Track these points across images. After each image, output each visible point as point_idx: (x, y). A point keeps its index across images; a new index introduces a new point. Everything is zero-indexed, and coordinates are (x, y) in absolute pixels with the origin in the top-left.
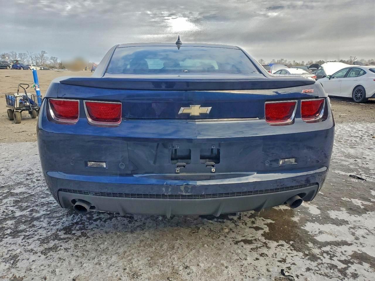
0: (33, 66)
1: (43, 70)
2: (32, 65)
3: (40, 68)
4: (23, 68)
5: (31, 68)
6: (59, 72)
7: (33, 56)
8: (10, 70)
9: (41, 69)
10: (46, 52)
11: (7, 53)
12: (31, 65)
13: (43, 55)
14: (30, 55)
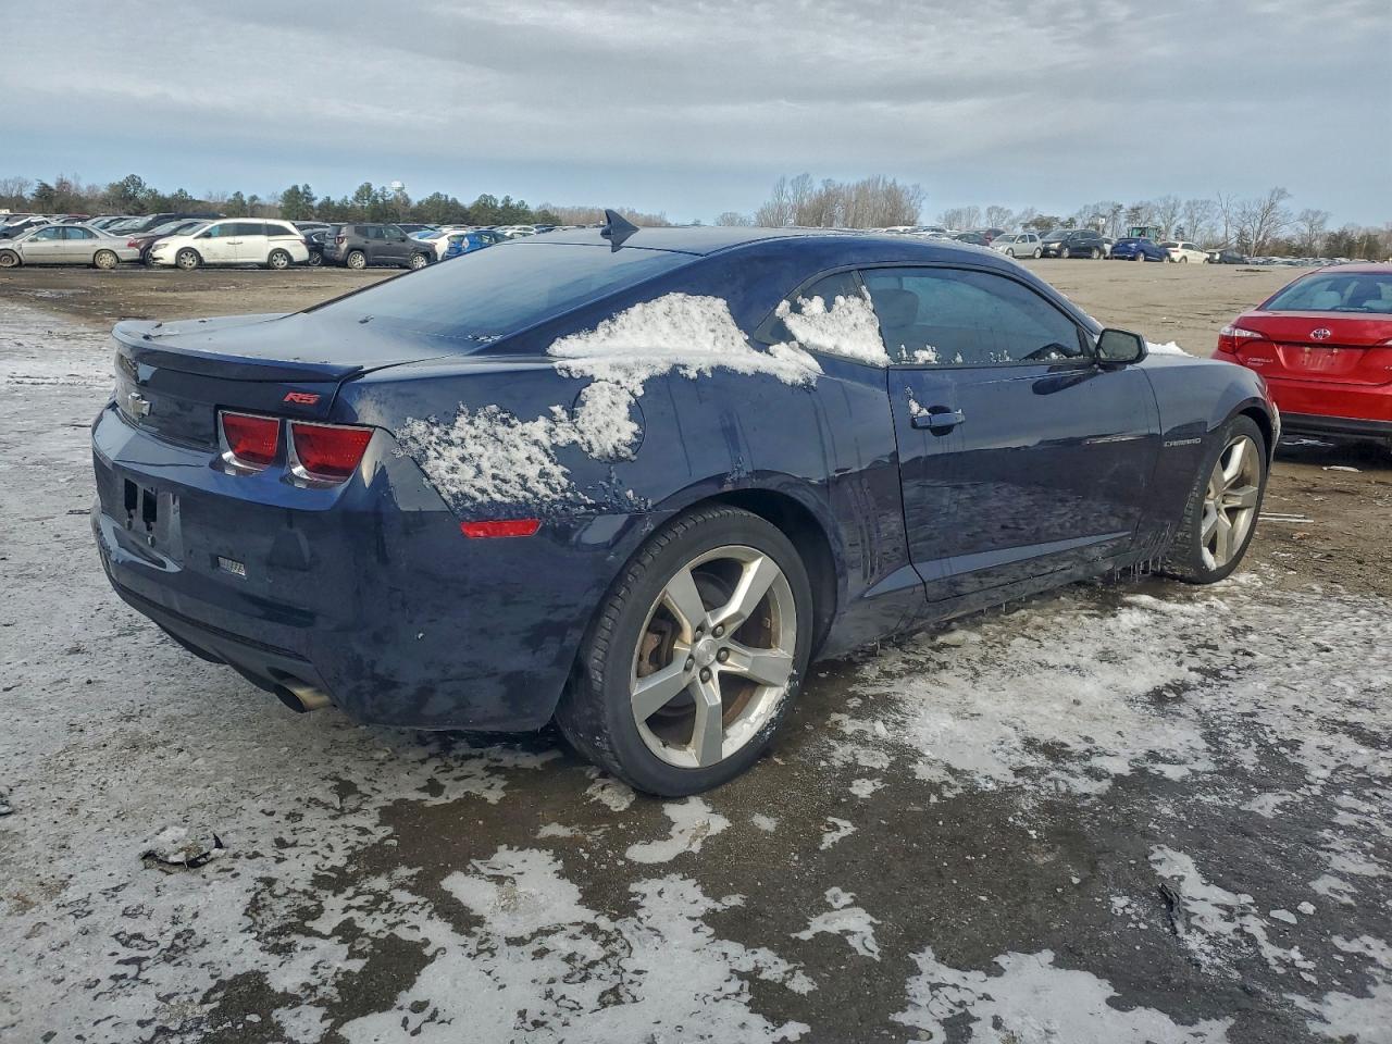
0: (1184, 247)
1: (1219, 262)
2: (1180, 246)
3: (1208, 256)
4: (1146, 255)
5: (1174, 255)
6: (1253, 271)
7: (1235, 209)
8: (1101, 261)
9: (1210, 261)
10: (1289, 191)
11: (1149, 204)
12: (1176, 246)
13: (1272, 205)
14: (1224, 206)
